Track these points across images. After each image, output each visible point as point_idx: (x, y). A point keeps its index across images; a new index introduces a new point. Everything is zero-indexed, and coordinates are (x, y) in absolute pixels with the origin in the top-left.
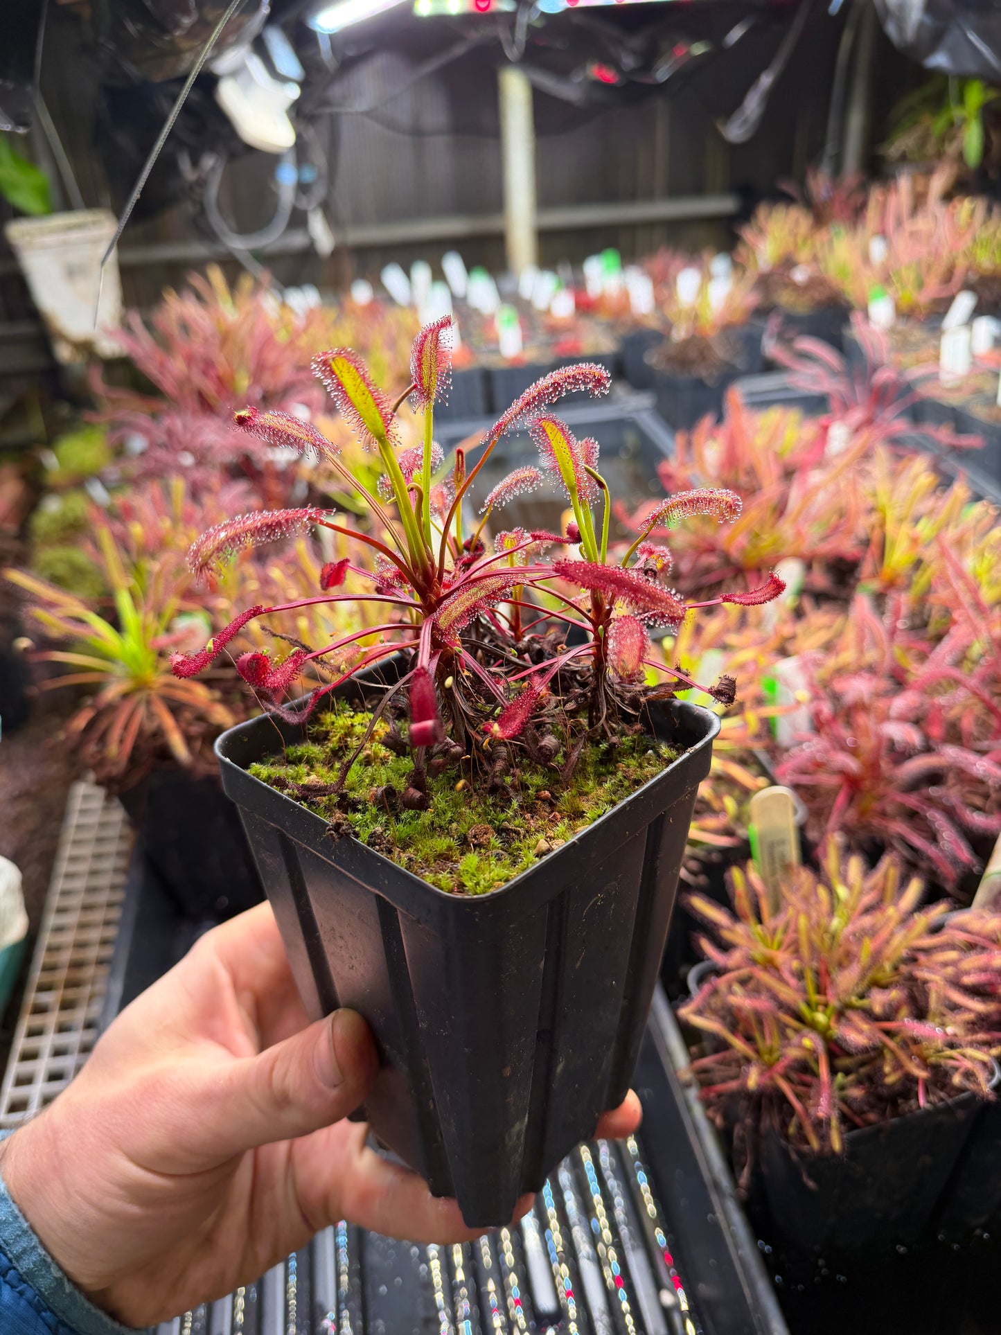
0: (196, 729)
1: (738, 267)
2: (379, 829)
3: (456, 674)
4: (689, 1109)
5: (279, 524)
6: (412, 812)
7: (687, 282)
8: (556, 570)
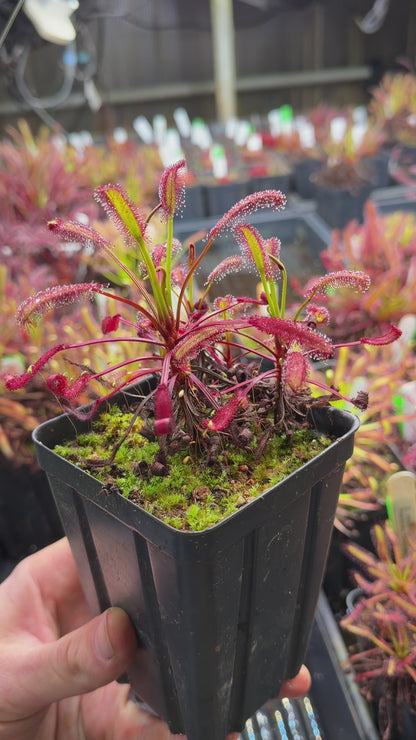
0: (16, 433)
1: (371, 115)
2: (136, 488)
3: (187, 390)
4: (348, 687)
5: (73, 294)
6: (158, 478)
7: (337, 127)
8: (250, 323)
